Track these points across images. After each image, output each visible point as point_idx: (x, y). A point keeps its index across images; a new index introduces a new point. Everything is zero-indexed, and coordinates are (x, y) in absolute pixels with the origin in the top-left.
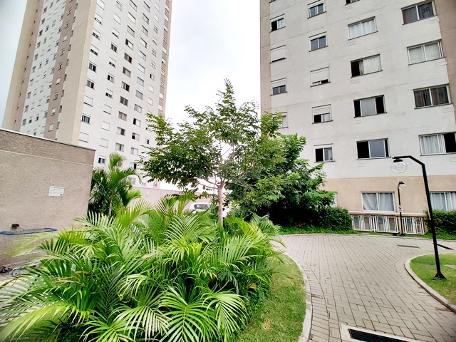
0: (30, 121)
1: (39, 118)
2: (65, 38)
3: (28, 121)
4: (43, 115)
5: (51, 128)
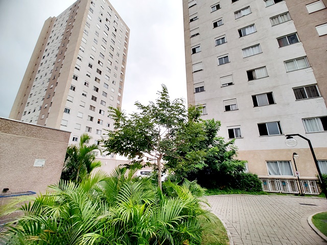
0: (29, 113)
1: (36, 111)
2: (60, 60)
3: (27, 113)
4: (39, 108)
5: (43, 117)
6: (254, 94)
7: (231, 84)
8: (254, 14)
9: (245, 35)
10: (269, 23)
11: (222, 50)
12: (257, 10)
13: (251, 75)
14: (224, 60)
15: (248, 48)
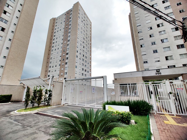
0: (53, 67)
1: (57, 66)
2: (65, 42)
3: (52, 67)
4: (59, 65)
5: (62, 69)
6: (168, 65)
7: (159, 61)
8: (167, 34)
9: (164, 42)
10: (173, 39)
11: (154, 47)
12: (168, 32)
13: (167, 58)
14: (155, 51)
15: (165, 48)
